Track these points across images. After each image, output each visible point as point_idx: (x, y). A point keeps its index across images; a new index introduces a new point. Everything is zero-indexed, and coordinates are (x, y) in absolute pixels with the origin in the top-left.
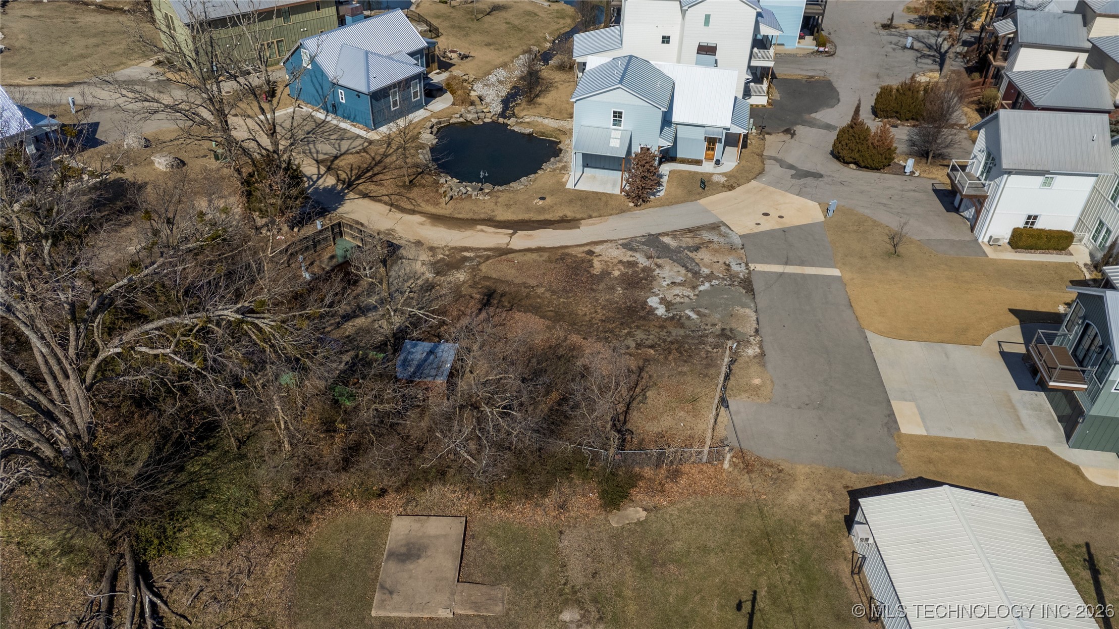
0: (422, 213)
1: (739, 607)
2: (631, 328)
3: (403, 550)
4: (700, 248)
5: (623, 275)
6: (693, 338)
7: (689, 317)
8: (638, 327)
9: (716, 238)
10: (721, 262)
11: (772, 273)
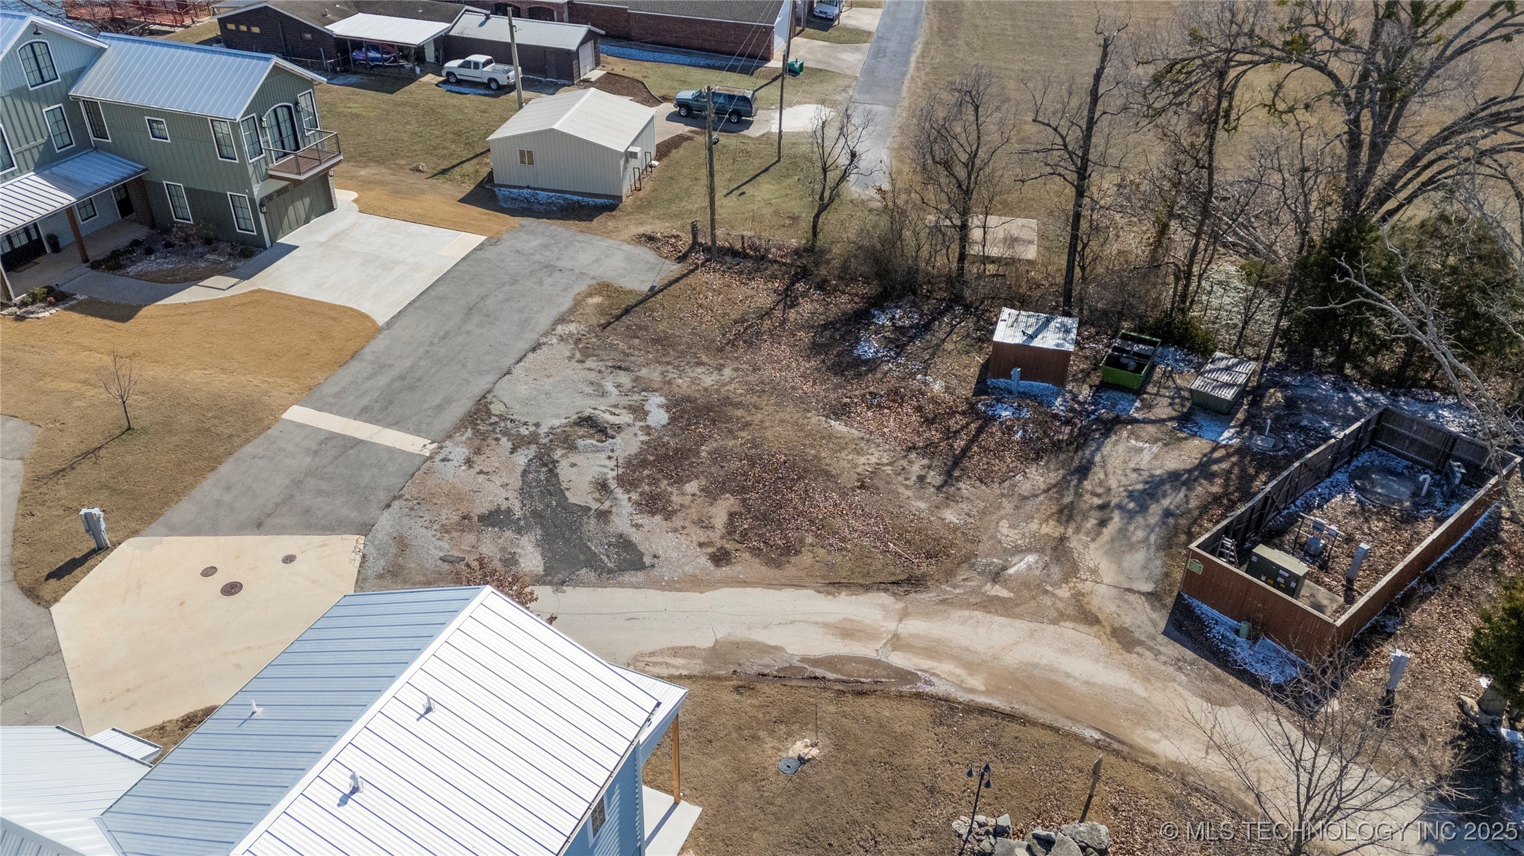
3: (1022, 244)
4: (482, 518)
5: (680, 481)
6: (633, 363)
7: (618, 386)
9: (424, 537)
10: (473, 472)
11: (408, 431)
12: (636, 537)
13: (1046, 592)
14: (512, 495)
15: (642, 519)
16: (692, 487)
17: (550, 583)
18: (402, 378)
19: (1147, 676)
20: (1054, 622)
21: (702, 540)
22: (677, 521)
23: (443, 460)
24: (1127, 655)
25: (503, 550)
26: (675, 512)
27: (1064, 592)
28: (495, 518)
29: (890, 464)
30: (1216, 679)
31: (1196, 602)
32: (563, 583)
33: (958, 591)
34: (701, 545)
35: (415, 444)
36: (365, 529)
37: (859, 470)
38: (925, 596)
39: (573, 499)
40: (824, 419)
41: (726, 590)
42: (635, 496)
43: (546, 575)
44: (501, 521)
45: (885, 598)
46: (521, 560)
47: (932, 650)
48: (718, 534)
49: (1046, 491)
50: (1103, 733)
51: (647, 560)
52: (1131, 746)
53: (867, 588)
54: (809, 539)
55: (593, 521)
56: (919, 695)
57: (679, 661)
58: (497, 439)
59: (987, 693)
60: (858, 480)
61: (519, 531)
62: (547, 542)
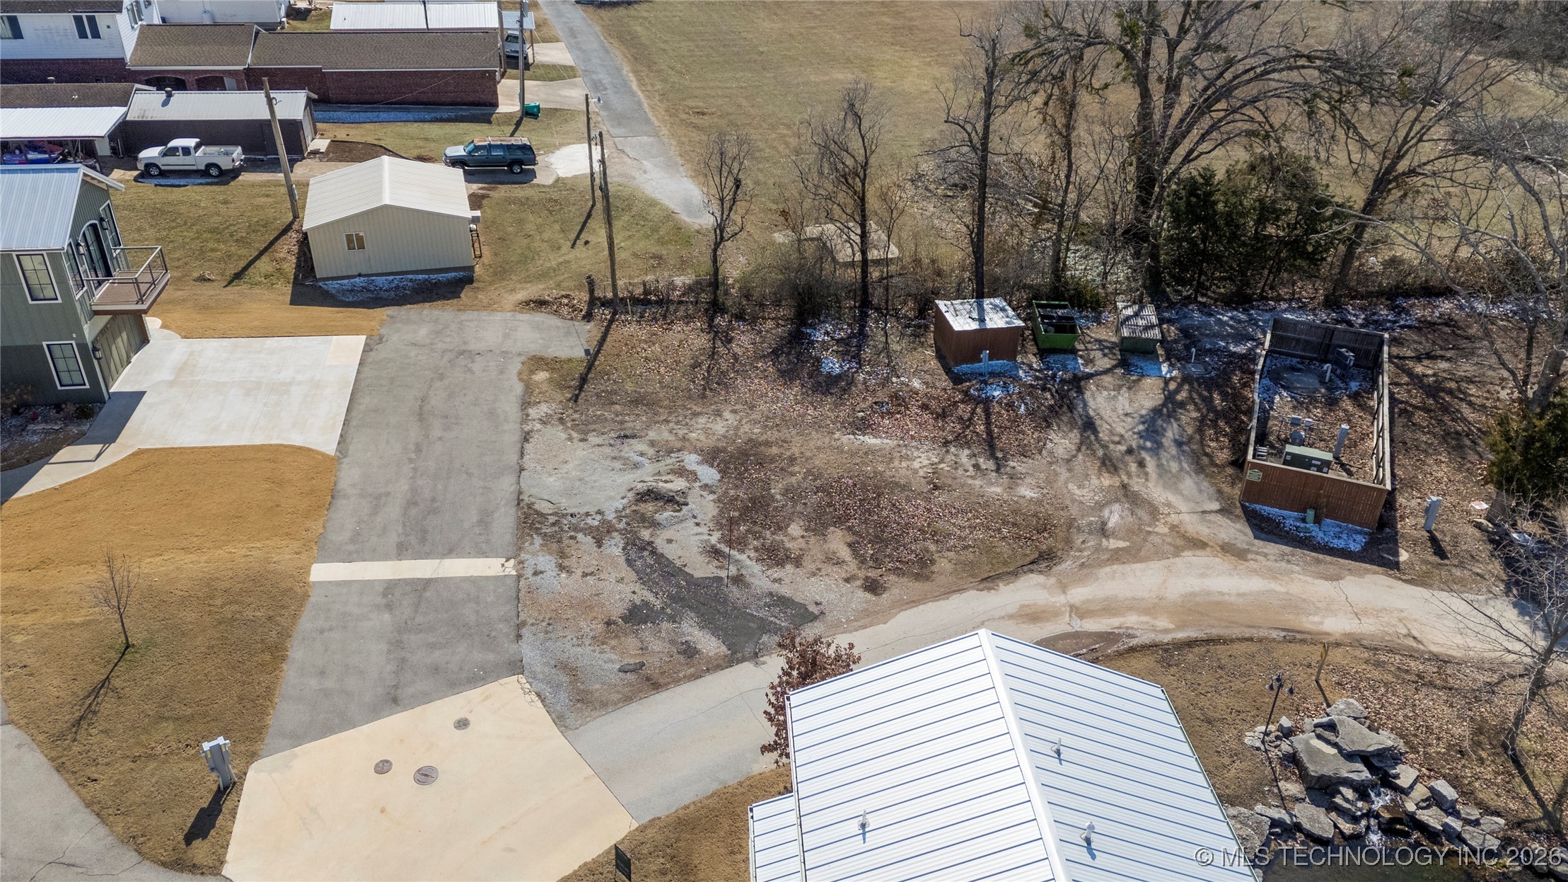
1: (586, 242)
2: (736, 434)
4: (625, 619)
5: (779, 528)
6: (633, 428)
7: (641, 455)
9: (584, 655)
10: (576, 576)
12: (785, 591)
13: (1149, 533)
14: (637, 587)
15: (776, 573)
16: (795, 529)
17: (744, 659)
18: (411, 503)
19: (1273, 575)
20: (1175, 555)
21: (844, 575)
22: (809, 565)
23: (536, 573)
24: (1247, 564)
25: (672, 642)
26: (800, 557)
27: (1162, 529)
28: (637, 615)
29: (942, 461)
30: (1318, 561)
31: (1258, 507)
32: (756, 655)
33: (1086, 553)
34: (847, 580)
35: (492, 567)
36: (516, 667)
37: (921, 473)
38: (1064, 566)
39: (698, 574)
40: (852, 437)
41: (903, 614)
43: (734, 653)
44: (647, 616)
45: (1035, 578)
46: (699, 647)
47: (1109, 608)
48: (853, 566)
49: (1079, 450)
50: (1283, 630)
51: (813, 609)
52: (1309, 633)
53: (1015, 574)
54: (933, 548)
55: (734, 589)
56: (1132, 650)
58: (572, 538)
59: (1180, 627)
60: (929, 483)
61: (672, 619)
62: (708, 623)
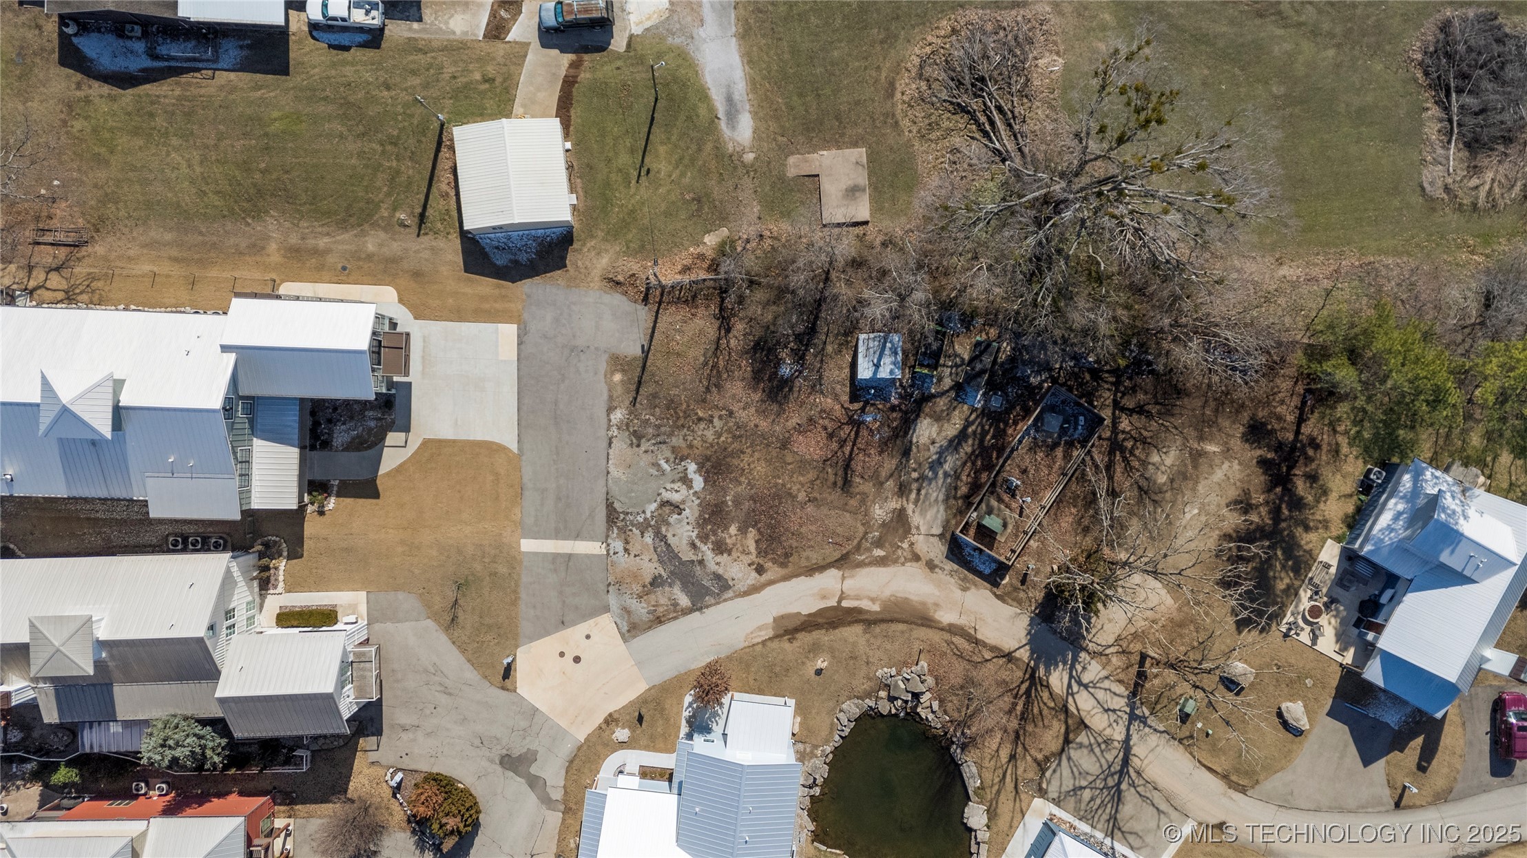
0: (942, 629)
1: (648, 171)
2: (718, 443)
3: (857, 194)
4: (651, 584)
5: (726, 528)
6: (664, 434)
7: (667, 462)
8: (712, 446)
9: (633, 604)
10: (632, 557)
11: (586, 539)
12: (721, 571)
13: (899, 547)
14: (657, 565)
15: (719, 559)
16: (733, 530)
17: (698, 610)
18: (558, 498)
19: (939, 585)
20: (903, 564)
21: (749, 562)
22: (735, 554)
23: (614, 554)
24: (932, 575)
25: (669, 599)
26: (731, 549)
27: (905, 545)
28: (656, 582)
30: (966, 577)
31: (959, 535)
32: (701, 608)
33: (862, 558)
34: (749, 565)
35: (596, 548)
36: (606, 609)
38: (850, 565)
39: (683, 558)
41: (768, 589)
42: (711, 546)
43: (693, 606)
44: (660, 583)
45: (834, 572)
46: (679, 602)
48: (754, 555)
49: (893, 473)
51: (731, 583)
52: (935, 621)
53: (825, 568)
54: (794, 545)
55: (698, 568)
57: (763, 633)
58: (631, 530)
61: (670, 586)
62: (685, 587)
